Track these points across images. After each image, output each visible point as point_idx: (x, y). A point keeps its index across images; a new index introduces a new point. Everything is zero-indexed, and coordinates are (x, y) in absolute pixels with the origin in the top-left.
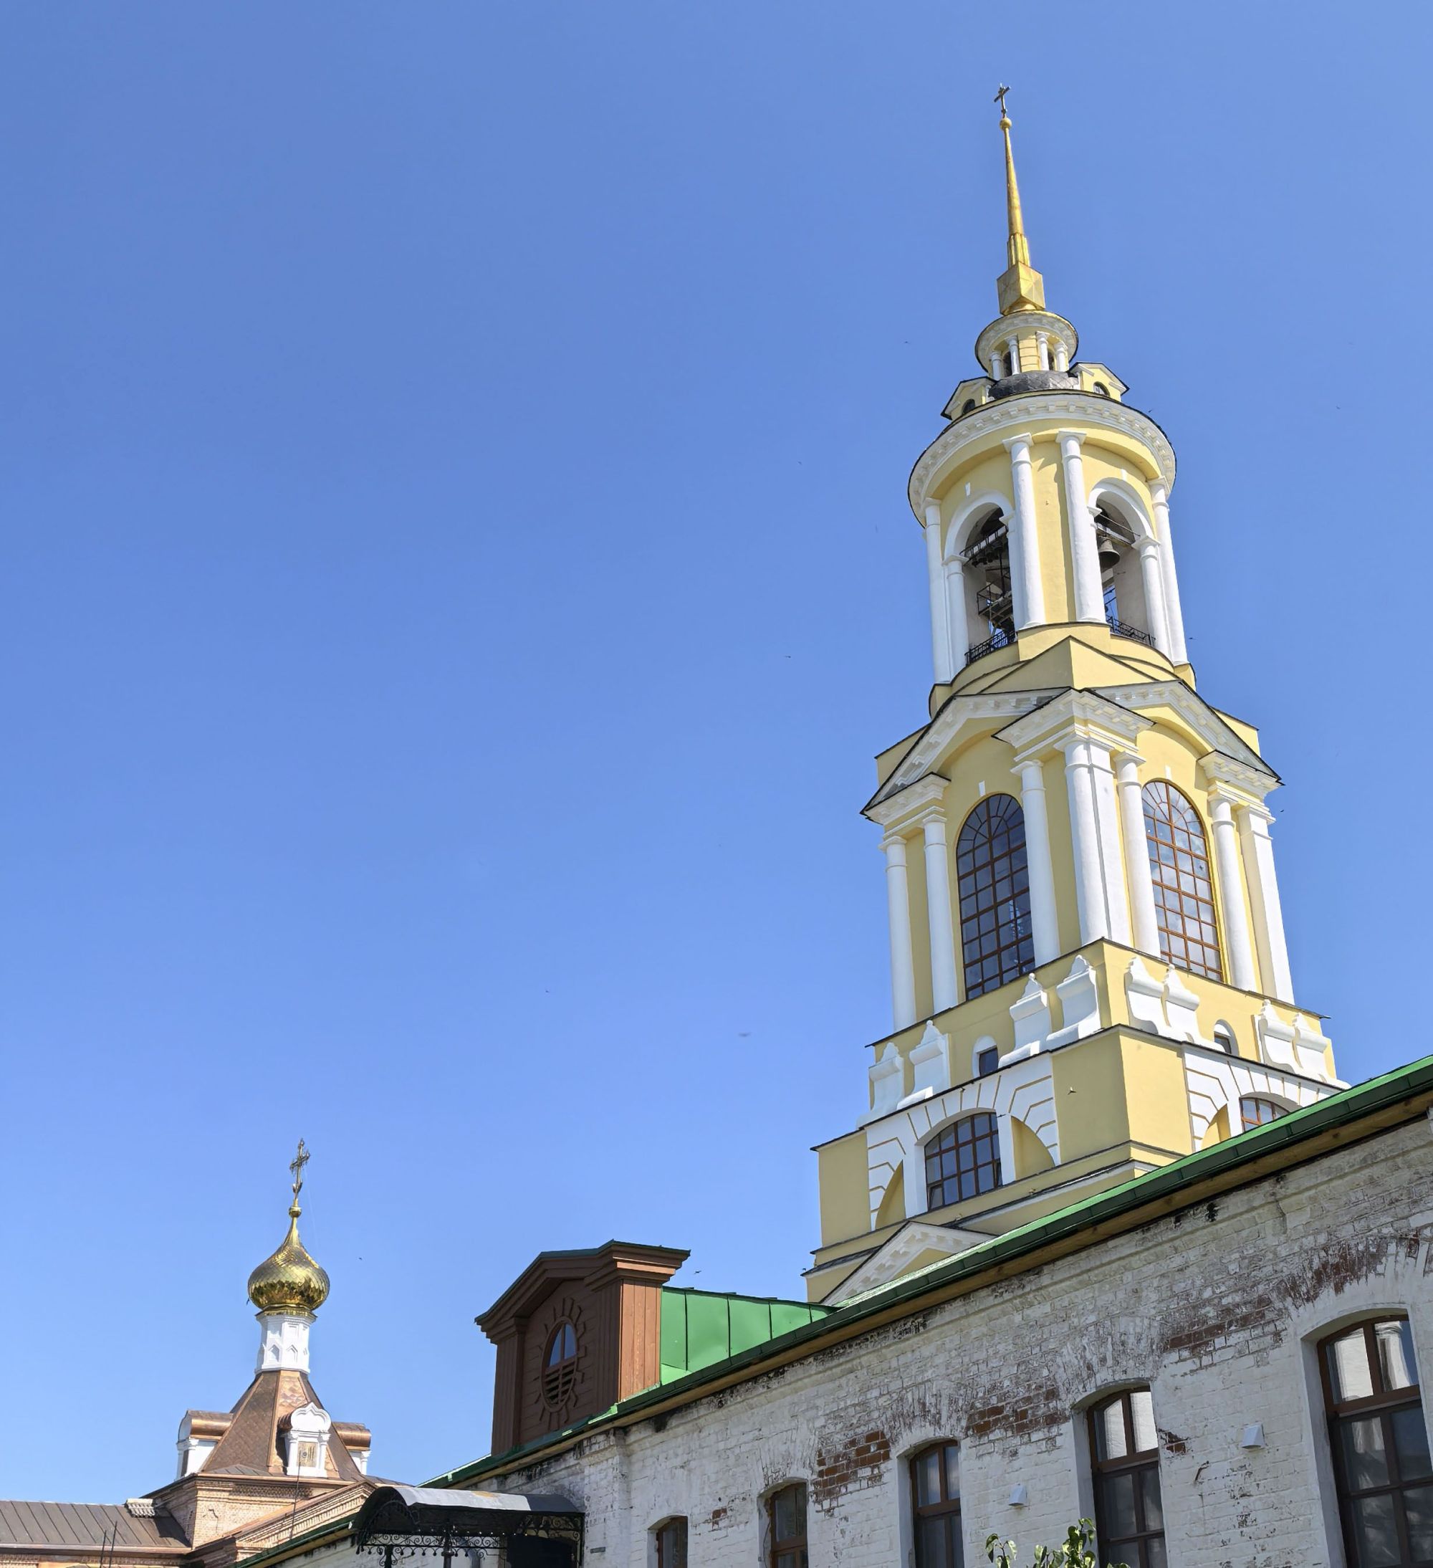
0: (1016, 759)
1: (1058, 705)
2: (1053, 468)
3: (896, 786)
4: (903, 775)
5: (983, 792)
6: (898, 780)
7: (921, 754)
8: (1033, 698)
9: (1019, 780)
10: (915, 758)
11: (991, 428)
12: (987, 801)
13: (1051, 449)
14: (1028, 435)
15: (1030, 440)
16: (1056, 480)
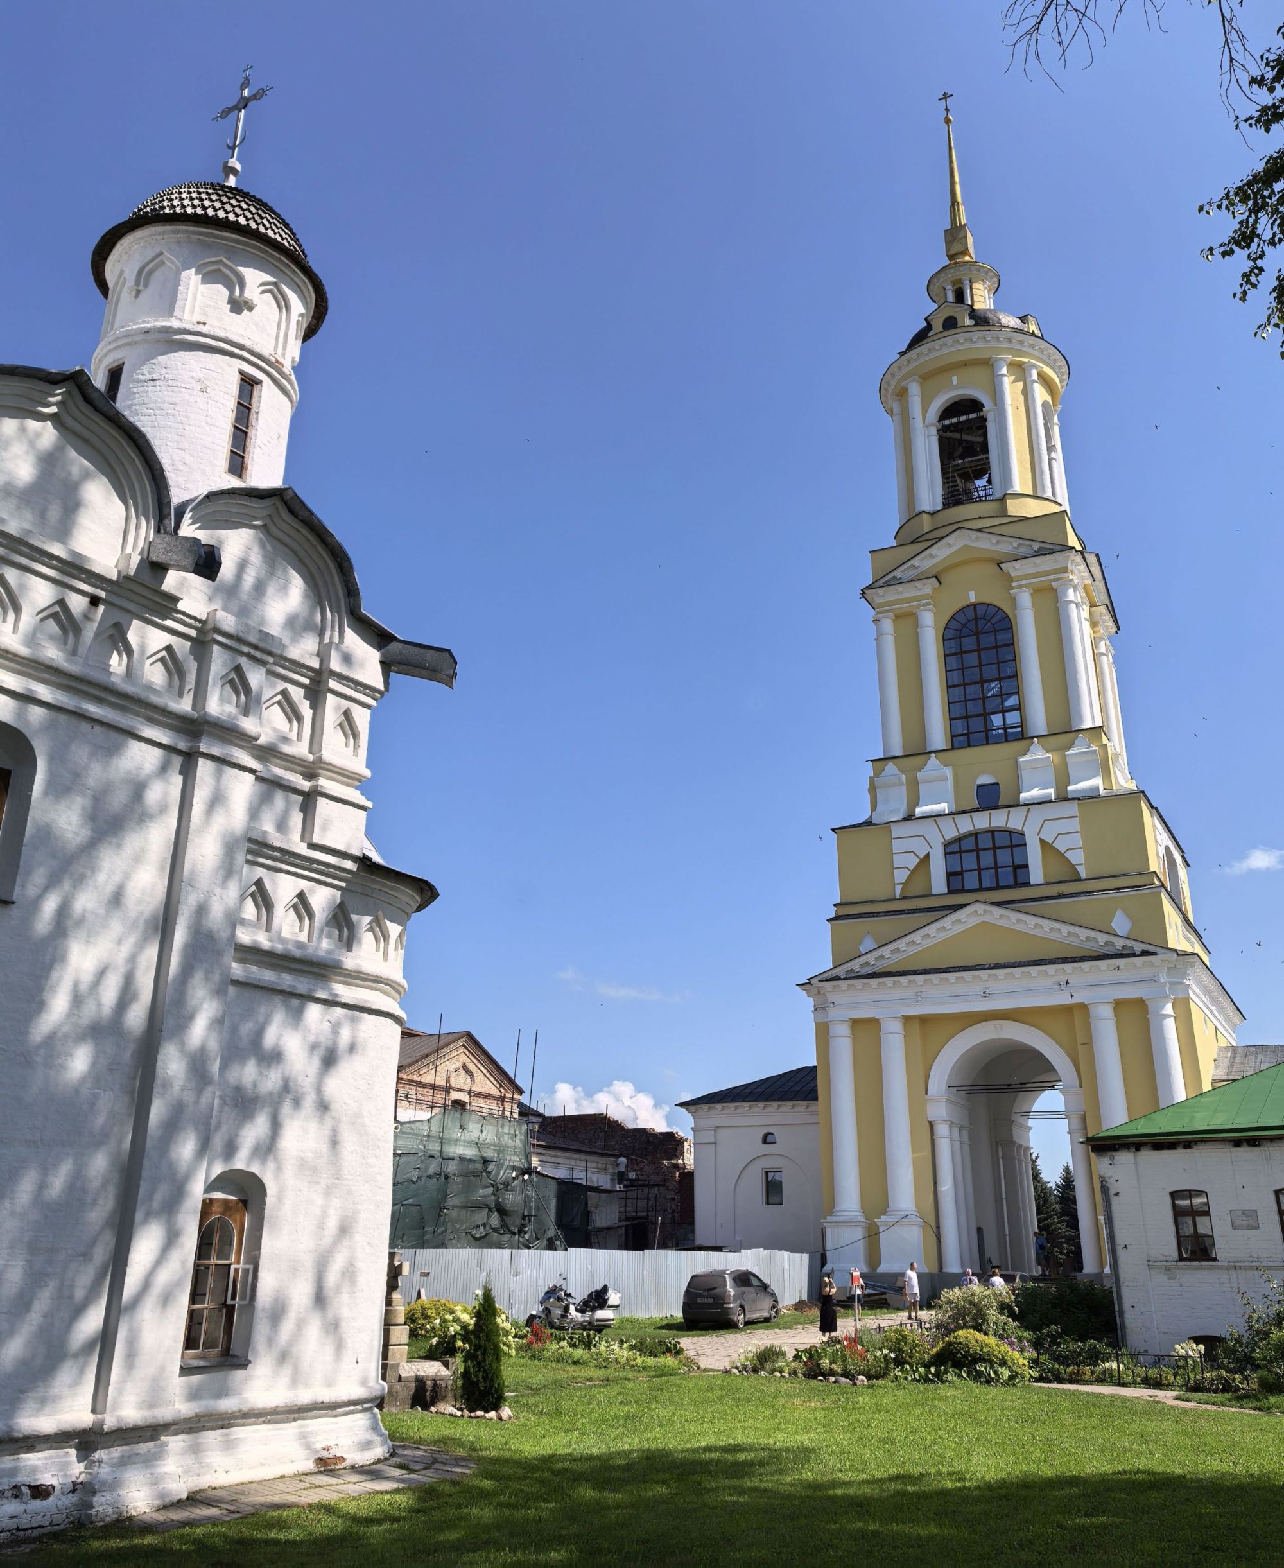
0: (1013, 584)
1: (1059, 557)
2: (1020, 385)
3: (895, 577)
4: (902, 572)
5: (973, 599)
6: (898, 574)
7: (921, 560)
8: (1036, 547)
9: (1013, 601)
10: (916, 562)
11: (981, 344)
12: (975, 605)
13: (1020, 371)
14: (1009, 357)
15: (1009, 361)
16: (1023, 393)
